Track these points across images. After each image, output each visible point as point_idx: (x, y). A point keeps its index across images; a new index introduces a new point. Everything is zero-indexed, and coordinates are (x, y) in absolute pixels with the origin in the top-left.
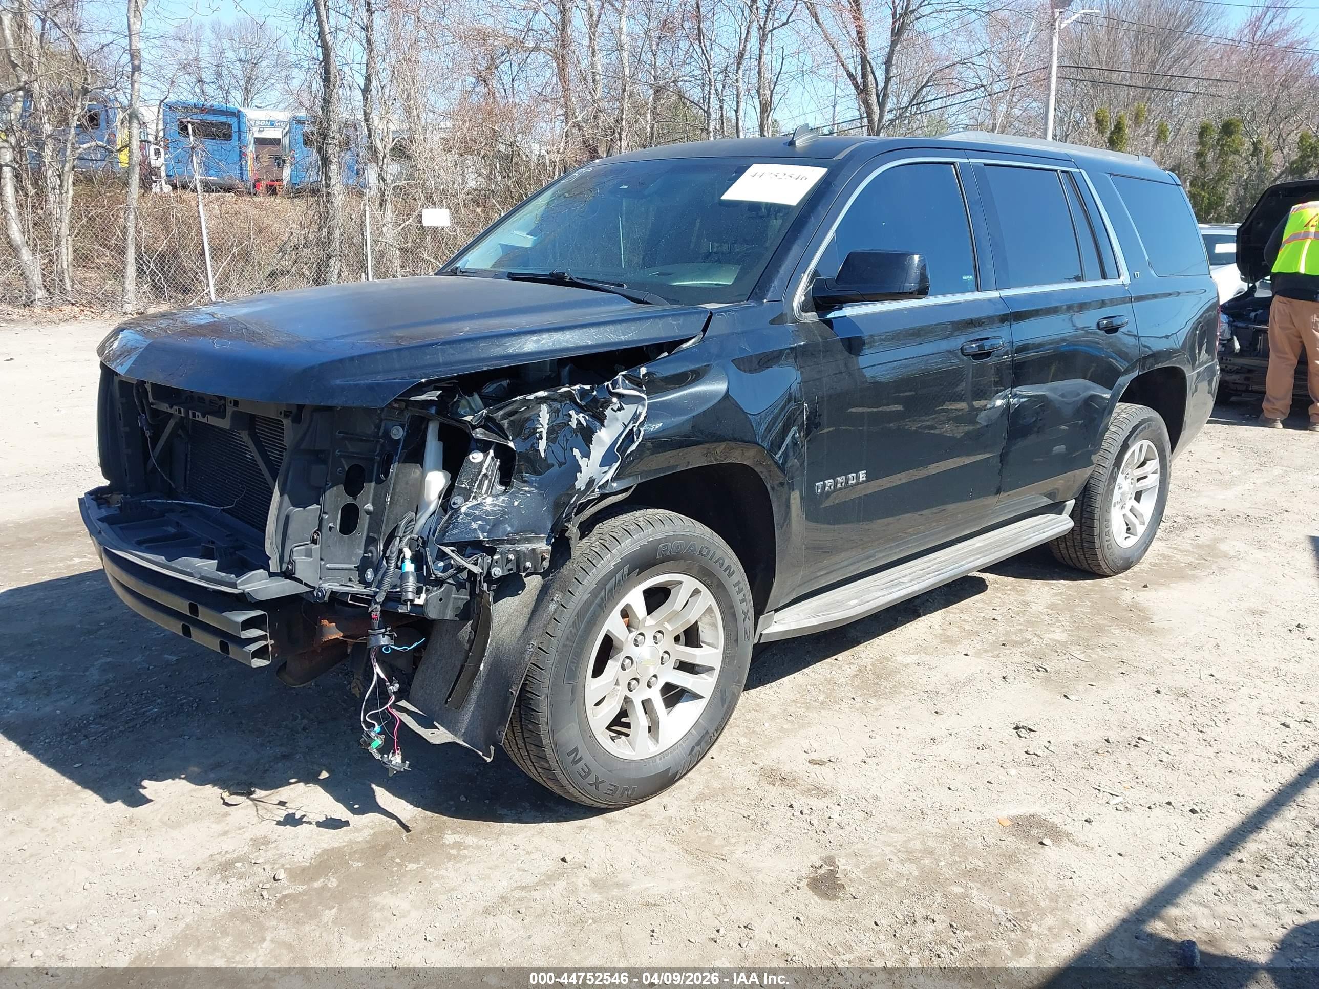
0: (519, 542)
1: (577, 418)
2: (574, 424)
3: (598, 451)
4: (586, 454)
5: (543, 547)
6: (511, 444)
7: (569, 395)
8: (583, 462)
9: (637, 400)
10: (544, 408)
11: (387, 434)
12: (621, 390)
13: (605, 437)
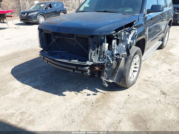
0: (123, 53)
1: (127, 33)
2: (127, 34)
3: (130, 38)
4: (128, 39)
5: (126, 53)
6: (119, 38)
7: (126, 30)
8: (128, 40)
9: (135, 30)
10: (123, 32)
11: (101, 38)
12: (133, 28)
13: (131, 36)
